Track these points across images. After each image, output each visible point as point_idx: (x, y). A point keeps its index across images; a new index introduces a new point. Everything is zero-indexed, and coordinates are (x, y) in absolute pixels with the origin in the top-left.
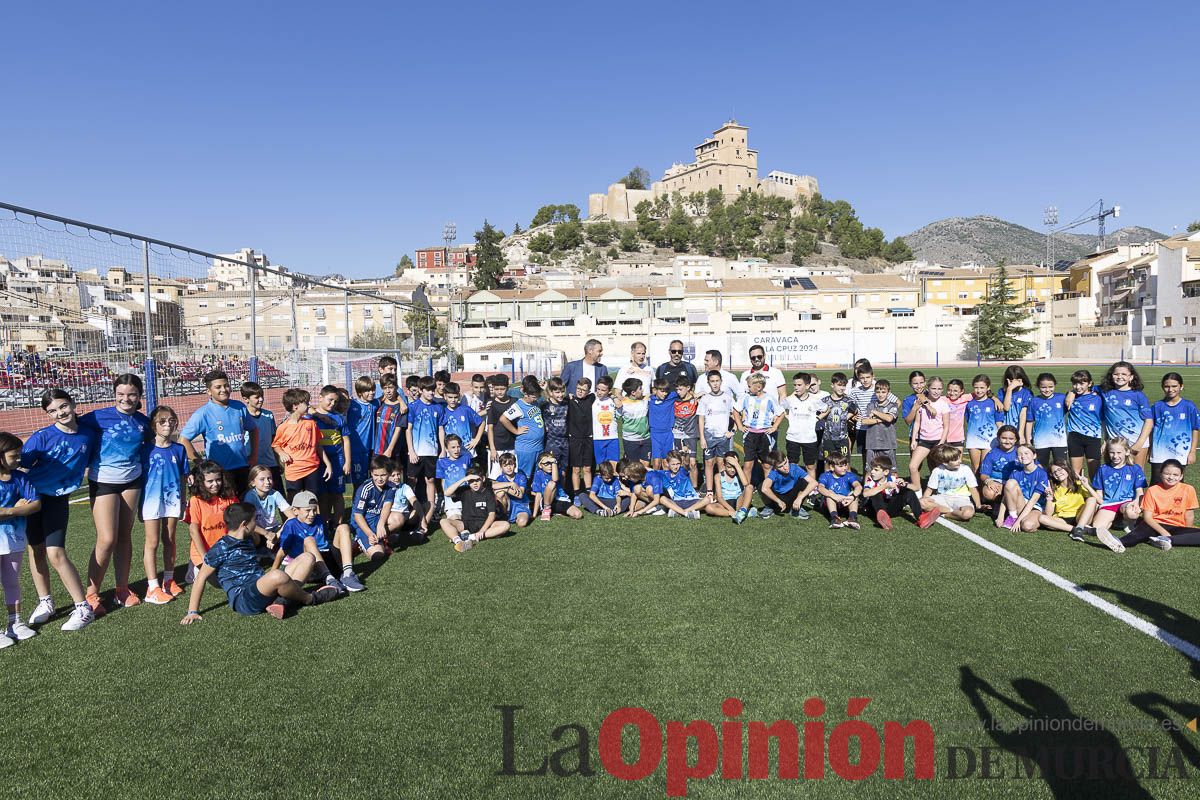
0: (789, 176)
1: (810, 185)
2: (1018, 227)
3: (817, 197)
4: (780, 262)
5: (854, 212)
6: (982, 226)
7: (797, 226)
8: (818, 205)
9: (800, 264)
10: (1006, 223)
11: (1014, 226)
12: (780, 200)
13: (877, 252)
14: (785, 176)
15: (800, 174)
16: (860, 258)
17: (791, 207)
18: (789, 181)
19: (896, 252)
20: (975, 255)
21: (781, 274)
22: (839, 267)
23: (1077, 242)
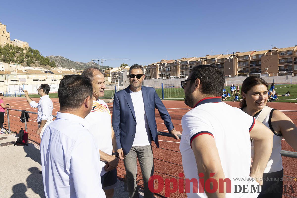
0: (20, 41)
1: (27, 45)
2: (68, 59)
3: (30, 48)
4: (23, 65)
5: (40, 53)
6: (59, 58)
7: (26, 56)
8: (31, 50)
9: (30, 66)
10: (65, 58)
11: (67, 59)
12: (20, 48)
13: (48, 64)
14: (19, 41)
15: (23, 41)
16: (45, 66)
17: (23, 50)
18: (20, 43)
19: (53, 64)
20: (58, 65)
21: (25, 68)
22: (40, 67)
23: (81, 64)
